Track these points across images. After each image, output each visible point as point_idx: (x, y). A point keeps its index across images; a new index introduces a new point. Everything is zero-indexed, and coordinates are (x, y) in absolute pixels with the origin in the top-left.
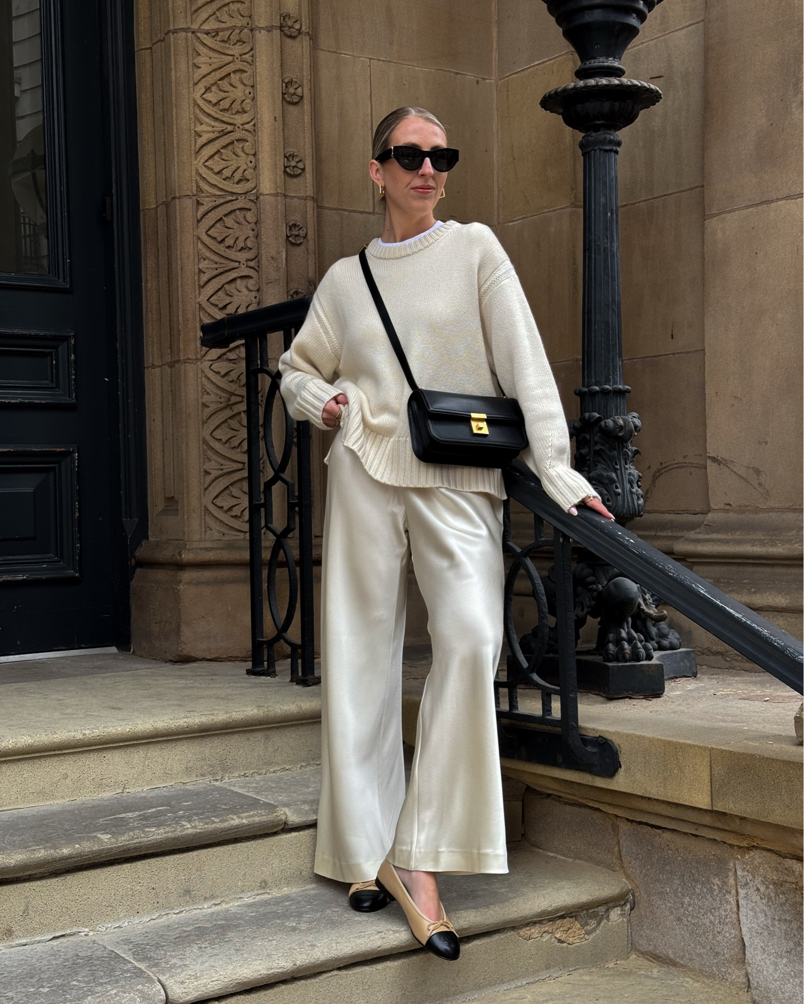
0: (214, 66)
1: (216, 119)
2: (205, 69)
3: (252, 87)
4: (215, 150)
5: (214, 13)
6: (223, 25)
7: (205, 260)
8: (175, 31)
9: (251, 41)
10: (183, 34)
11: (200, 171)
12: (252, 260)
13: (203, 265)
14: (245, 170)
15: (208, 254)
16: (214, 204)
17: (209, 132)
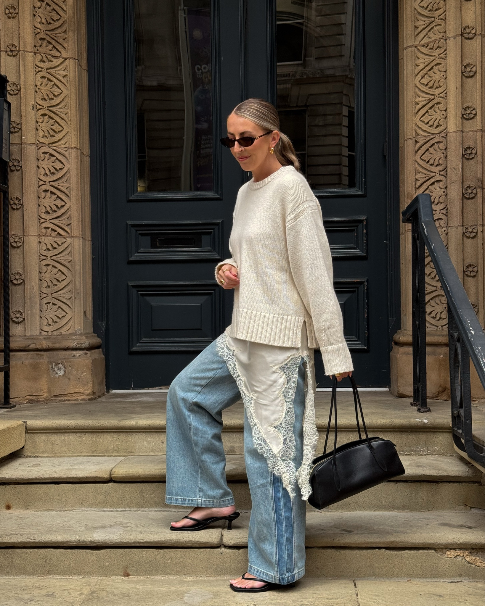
0: (426, 63)
1: (427, 93)
2: (422, 66)
3: (445, 72)
4: (426, 111)
5: (427, 34)
6: (431, 40)
7: (419, 173)
8: (406, 48)
9: (445, 45)
10: (410, 49)
11: (418, 124)
12: (442, 171)
13: (418, 176)
14: (440, 120)
15: (421, 170)
16: (424, 141)
17: (423, 101)
